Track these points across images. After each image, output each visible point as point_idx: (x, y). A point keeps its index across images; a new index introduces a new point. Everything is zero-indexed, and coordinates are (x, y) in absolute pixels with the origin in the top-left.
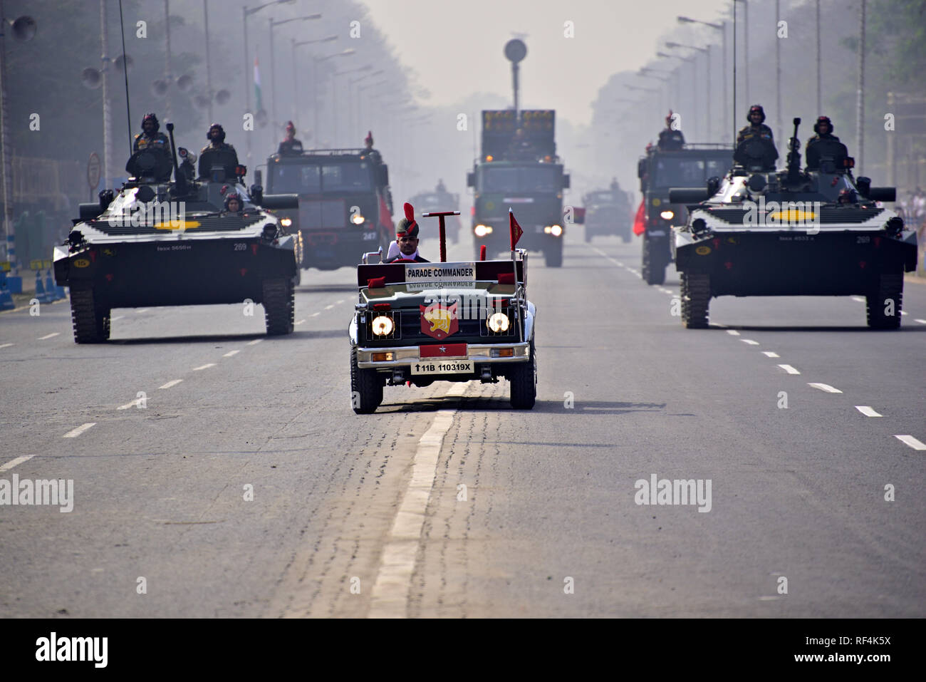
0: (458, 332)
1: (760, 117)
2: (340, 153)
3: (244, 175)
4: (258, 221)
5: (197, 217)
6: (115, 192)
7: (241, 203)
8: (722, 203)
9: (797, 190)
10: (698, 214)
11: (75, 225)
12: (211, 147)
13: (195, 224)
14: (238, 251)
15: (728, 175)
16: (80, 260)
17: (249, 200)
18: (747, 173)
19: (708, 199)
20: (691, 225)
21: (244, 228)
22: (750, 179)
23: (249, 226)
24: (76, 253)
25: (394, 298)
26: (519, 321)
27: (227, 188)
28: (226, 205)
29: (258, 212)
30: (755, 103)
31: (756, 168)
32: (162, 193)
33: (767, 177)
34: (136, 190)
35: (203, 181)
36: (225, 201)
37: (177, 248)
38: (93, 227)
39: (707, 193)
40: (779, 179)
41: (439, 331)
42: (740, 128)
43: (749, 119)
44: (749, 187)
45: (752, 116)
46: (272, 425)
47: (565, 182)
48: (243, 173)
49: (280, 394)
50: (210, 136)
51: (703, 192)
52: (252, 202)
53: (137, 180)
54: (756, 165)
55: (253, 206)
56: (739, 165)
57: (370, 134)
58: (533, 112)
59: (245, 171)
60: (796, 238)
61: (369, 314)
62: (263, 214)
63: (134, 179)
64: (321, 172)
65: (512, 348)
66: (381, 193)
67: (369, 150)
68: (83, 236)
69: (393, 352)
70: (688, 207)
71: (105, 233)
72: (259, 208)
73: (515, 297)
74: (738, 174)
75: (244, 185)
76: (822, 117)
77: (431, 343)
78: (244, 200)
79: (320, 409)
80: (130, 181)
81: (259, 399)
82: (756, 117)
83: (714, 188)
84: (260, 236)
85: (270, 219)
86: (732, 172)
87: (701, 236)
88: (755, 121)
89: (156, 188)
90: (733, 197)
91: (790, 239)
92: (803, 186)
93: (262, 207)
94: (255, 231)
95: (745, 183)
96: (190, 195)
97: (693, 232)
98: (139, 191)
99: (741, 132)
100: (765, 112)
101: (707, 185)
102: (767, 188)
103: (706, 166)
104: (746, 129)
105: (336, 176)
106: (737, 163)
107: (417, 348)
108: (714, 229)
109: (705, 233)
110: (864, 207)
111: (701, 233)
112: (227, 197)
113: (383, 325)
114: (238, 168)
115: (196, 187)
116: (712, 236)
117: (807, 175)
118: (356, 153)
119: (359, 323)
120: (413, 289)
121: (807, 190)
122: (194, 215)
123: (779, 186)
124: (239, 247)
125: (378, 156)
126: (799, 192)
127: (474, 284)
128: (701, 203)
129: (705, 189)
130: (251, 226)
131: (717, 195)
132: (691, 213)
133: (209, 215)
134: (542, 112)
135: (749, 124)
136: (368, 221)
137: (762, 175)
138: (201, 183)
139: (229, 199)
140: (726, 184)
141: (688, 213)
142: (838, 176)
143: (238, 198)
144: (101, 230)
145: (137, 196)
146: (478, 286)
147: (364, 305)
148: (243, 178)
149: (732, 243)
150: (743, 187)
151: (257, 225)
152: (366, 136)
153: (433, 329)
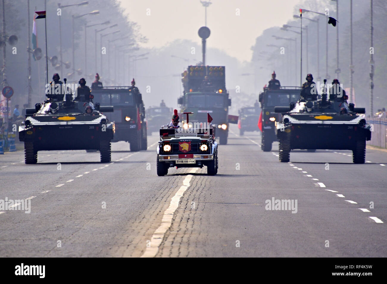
0: (191, 151)
1: (311, 78)
2: (120, 88)
3: (93, 98)
4: (98, 117)
5: (74, 115)
6: (41, 104)
7: (92, 110)
8: (296, 113)
9: (325, 108)
10: (286, 117)
11: (26, 118)
12: (80, 87)
13: (74, 118)
14: (91, 129)
15: (298, 102)
16: (29, 132)
17: (94, 109)
18: (306, 101)
19: (290, 111)
20: (283, 120)
21: (93, 120)
22: (307, 103)
23: (95, 119)
24: (28, 129)
25: (171, 140)
26: (210, 147)
27: (86, 103)
28: (86, 110)
29: (98, 114)
30: (309, 73)
31: (309, 99)
32: (61, 105)
33: (314, 102)
34: (49, 104)
35: (77, 101)
36: (86, 109)
37: (67, 127)
38: (34, 118)
39: (289, 108)
40: (318, 103)
41: (185, 150)
42: (303, 83)
43: (307, 79)
44: (306, 106)
45: (308, 78)
46: (40, 252)
47: (229, 103)
48: (92, 98)
49: (46, 232)
50: (80, 83)
51: (288, 108)
52: (96, 109)
53: (50, 100)
54: (309, 98)
55: (96, 111)
56: (303, 97)
57: (134, 80)
58: (214, 67)
59: (93, 97)
60: (324, 127)
61: (162, 144)
62: (100, 114)
63: (49, 99)
64: (111, 97)
65: (208, 156)
66: (138, 107)
67: (133, 87)
68: (30, 122)
69: (170, 156)
70: (282, 114)
71: (39, 121)
72: (98, 112)
73: (209, 140)
74: (302, 101)
75: (93, 103)
76: (335, 79)
77: (182, 154)
78: (93, 109)
79: (72, 241)
80: (47, 100)
81: (33, 235)
82: (310, 78)
83: (293, 106)
84: (99, 123)
85: (103, 117)
86: (300, 100)
87: (287, 125)
88: (309, 80)
89: (58, 103)
90: (300, 110)
91: (322, 127)
92: (328, 106)
93: (100, 111)
94: (97, 121)
95: (305, 105)
96: (71, 106)
97: (284, 123)
98: (51, 104)
99: (303, 84)
100: (313, 76)
101: (290, 105)
102: (313, 107)
103: (290, 97)
104: (306, 83)
105: (117, 99)
106: (302, 97)
107: (178, 155)
108: (292, 122)
109: (288, 124)
110: (351, 115)
111: (287, 124)
112: (86, 107)
113: (167, 148)
114: (90, 96)
115: (74, 103)
116: (291, 125)
117: (329, 102)
118: (127, 88)
119: (160, 147)
120: (177, 137)
121: (329, 108)
122: (73, 114)
123: (318, 106)
124: (91, 128)
125: (137, 90)
126: (326, 109)
127: (197, 136)
128: (287, 113)
129: (289, 107)
130: (96, 120)
131: (294, 109)
132: (283, 116)
133: (79, 114)
134: (219, 67)
135: (306, 81)
136: (132, 119)
137: (312, 102)
138: (76, 102)
139: (87, 108)
140: (297, 105)
141: (282, 116)
142: (341, 103)
143: (90, 108)
144: (37, 120)
145: (51, 106)
146: (198, 136)
147: (161, 142)
148: (92, 100)
149: (299, 128)
150: (304, 106)
151: (98, 119)
152: (132, 80)
153: (183, 149)
